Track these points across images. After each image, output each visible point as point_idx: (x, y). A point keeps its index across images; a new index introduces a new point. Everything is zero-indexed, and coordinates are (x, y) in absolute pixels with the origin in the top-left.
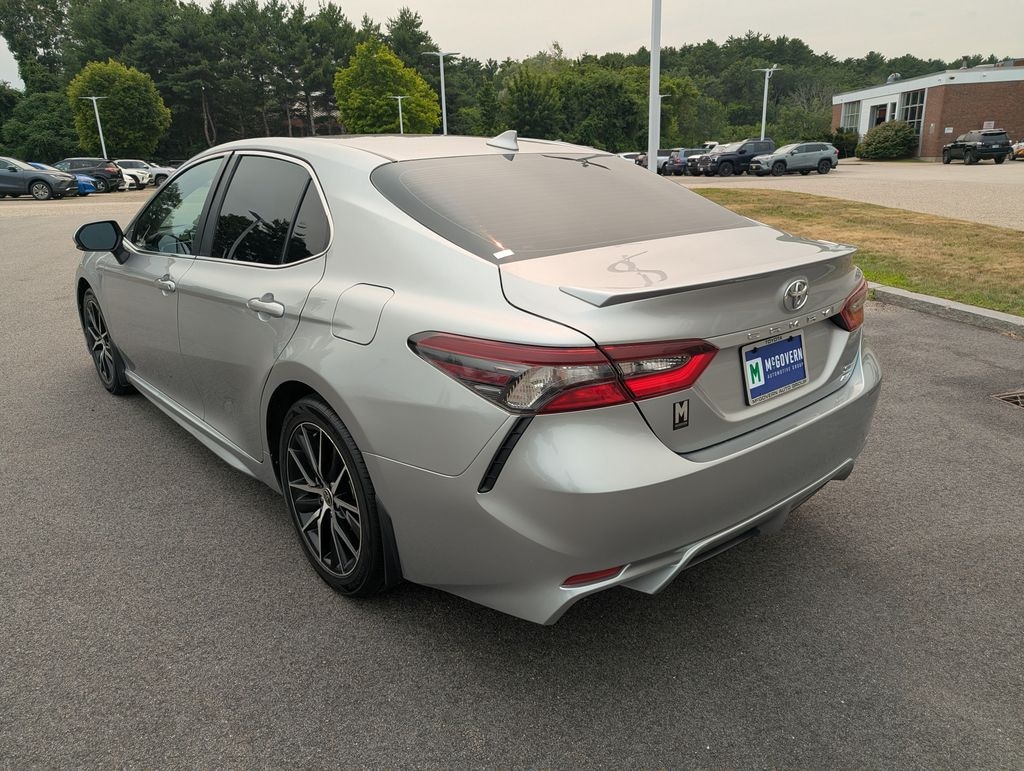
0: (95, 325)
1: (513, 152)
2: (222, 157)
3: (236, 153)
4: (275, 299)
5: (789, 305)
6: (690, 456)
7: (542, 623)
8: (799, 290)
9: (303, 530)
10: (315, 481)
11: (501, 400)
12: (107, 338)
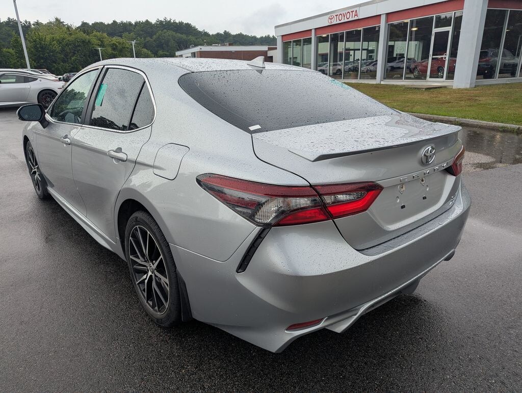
0: (32, 159)
1: (262, 69)
2: (98, 69)
3: (106, 67)
4: (123, 151)
5: (424, 161)
6: (364, 252)
7: (274, 352)
8: (431, 152)
9: (137, 283)
10: (144, 259)
11: (251, 218)
12: (38, 168)
